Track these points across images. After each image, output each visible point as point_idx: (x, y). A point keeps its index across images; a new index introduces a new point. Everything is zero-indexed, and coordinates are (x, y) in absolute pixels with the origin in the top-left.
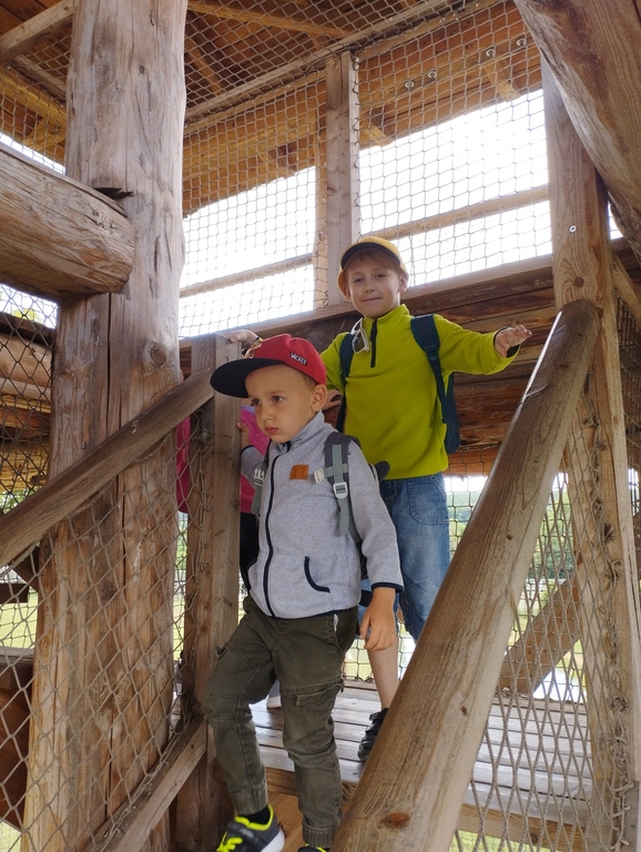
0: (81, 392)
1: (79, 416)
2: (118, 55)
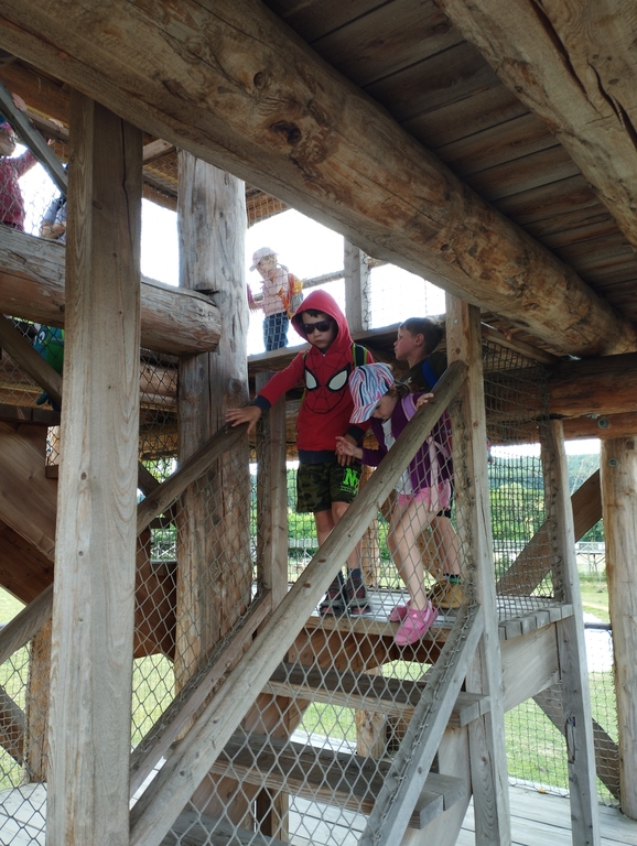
0: (196, 410)
1: (195, 423)
2: (207, 207)
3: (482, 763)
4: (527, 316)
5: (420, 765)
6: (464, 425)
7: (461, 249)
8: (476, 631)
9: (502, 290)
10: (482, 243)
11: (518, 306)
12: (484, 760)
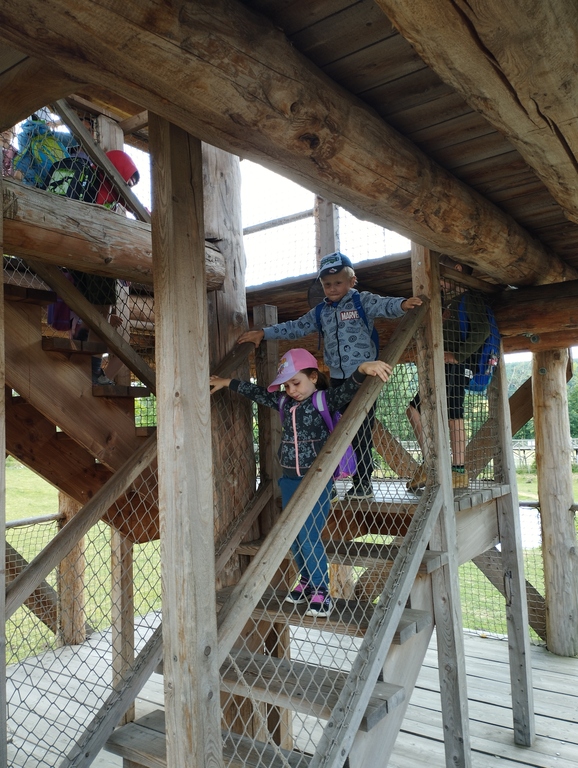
2: (210, 168)
3: (442, 602)
4: (476, 258)
5: (399, 599)
6: (426, 346)
7: (428, 211)
8: (437, 504)
9: (458, 240)
10: (444, 206)
11: (470, 251)
12: (444, 599)
